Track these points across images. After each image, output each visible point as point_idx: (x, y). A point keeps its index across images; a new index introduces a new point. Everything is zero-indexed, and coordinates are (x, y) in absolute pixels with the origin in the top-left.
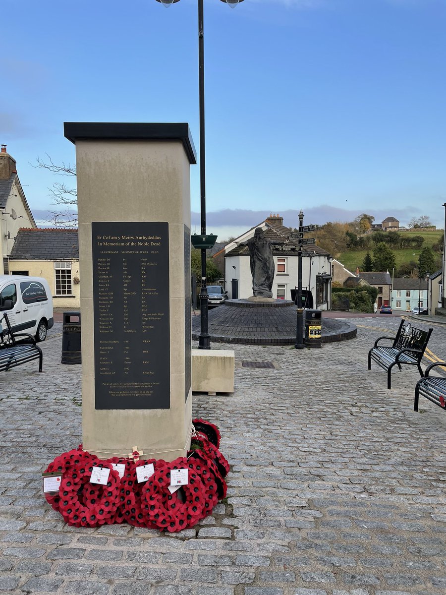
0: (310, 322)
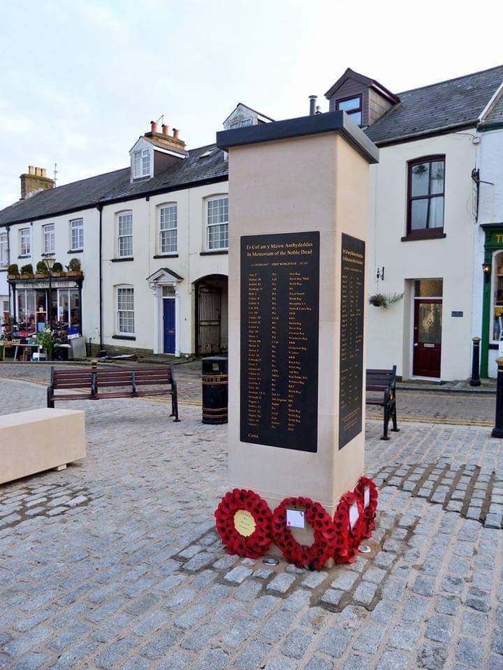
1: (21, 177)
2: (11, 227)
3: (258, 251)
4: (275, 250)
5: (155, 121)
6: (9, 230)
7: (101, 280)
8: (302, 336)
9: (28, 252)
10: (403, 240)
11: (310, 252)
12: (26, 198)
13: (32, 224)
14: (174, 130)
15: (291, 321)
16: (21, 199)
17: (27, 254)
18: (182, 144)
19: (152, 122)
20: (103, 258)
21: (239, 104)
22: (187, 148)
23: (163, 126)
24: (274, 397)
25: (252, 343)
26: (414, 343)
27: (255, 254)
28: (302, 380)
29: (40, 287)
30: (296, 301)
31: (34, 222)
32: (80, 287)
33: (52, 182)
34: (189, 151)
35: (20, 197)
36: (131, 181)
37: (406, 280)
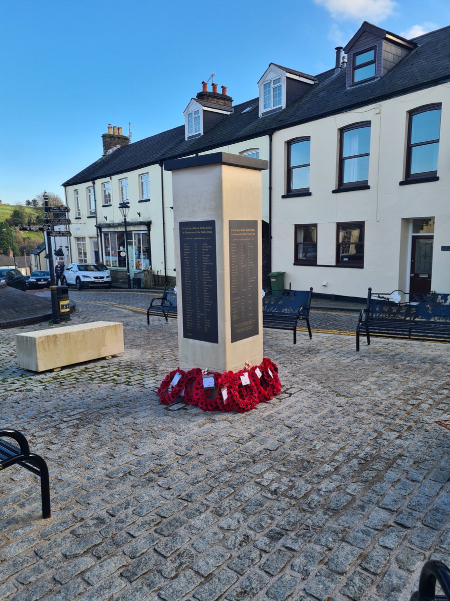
0: (60, 298)
1: (102, 137)
2: (96, 181)
3: (188, 231)
4: (195, 230)
5: (205, 81)
6: (94, 183)
7: (164, 224)
8: (209, 279)
9: (110, 201)
10: (401, 184)
11: (211, 232)
12: (108, 154)
13: (111, 179)
14: (222, 87)
15: (204, 270)
16: (103, 156)
17: (109, 204)
18: (230, 100)
19: (203, 83)
20: (165, 206)
21: (271, 63)
22: (234, 104)
23: (213, 84)
24: (198, 313)
25: (187, 283)
26: (411, 274)
27: (186, 233)
28: (210, 303)
29: (120, 230)
30: (206, 259)
31: (113, 177)
32: (149, 230)
33: (127, 139)
34: (235, 107)
35: (103, 154)
36: (186, 139)
37: (403, 219)
